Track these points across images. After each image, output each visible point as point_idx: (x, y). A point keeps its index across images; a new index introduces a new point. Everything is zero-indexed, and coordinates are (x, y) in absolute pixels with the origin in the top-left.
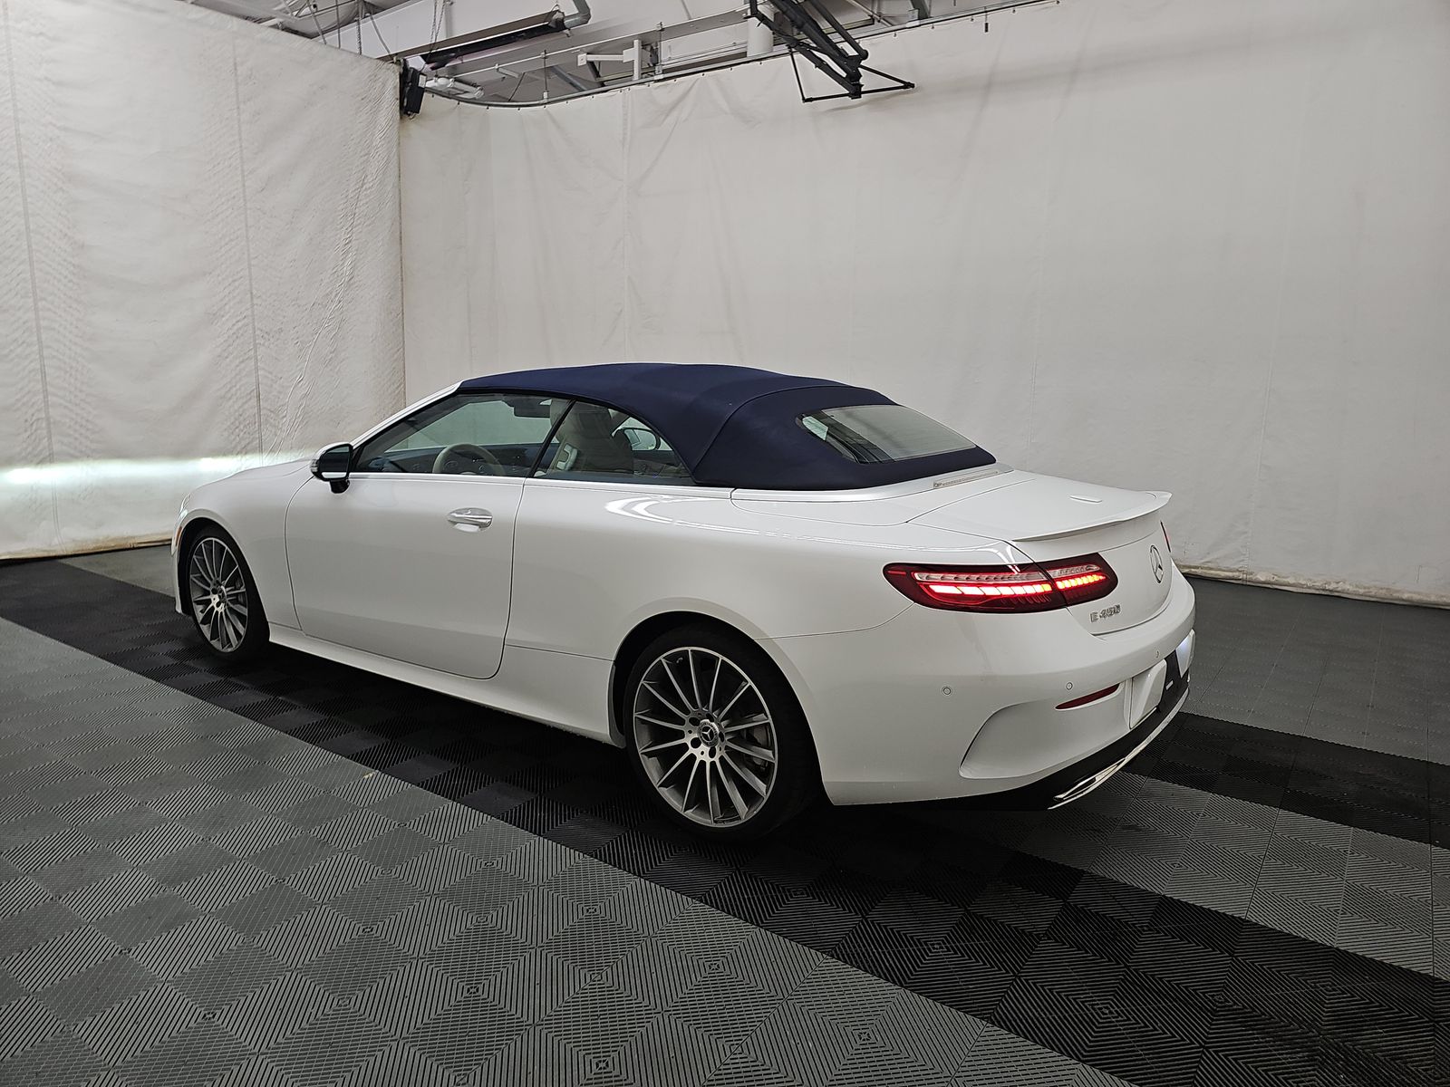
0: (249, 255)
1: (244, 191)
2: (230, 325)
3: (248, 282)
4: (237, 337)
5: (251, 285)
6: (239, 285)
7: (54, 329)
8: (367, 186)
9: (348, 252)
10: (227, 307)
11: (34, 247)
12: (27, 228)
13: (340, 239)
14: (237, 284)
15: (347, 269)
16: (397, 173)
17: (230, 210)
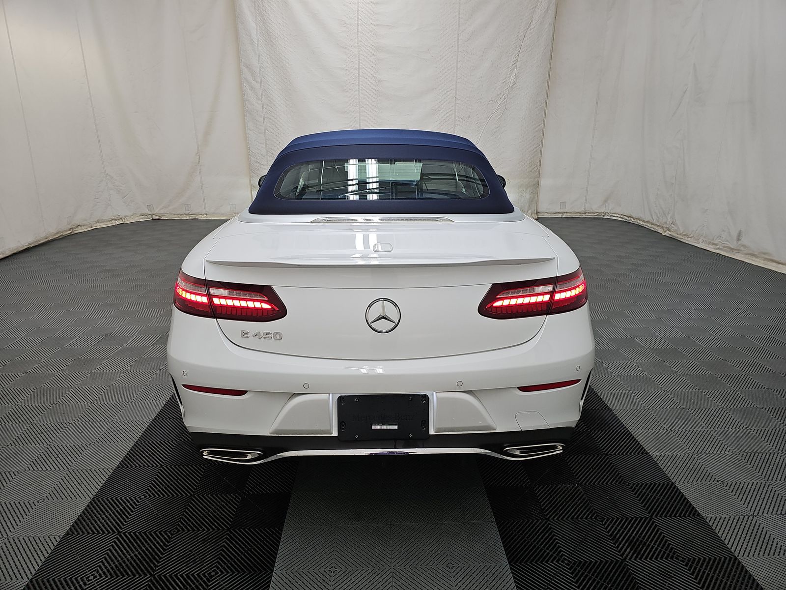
0: (457, 77)
1: (458, 42)
2: (443, 115)
3: (454, 92)
4: (446, 121)
5: (456, 93)
6: (450, 94)
7: (365, 120)
8: (532, 27)
9: (514, 69)
10: (442, 106)
11: (361, 83)
12: (359, 75)
13: (510, 62)
14: (449, 93)
15: (512, 79)
16: (553, 16)
17: (450, 54)
